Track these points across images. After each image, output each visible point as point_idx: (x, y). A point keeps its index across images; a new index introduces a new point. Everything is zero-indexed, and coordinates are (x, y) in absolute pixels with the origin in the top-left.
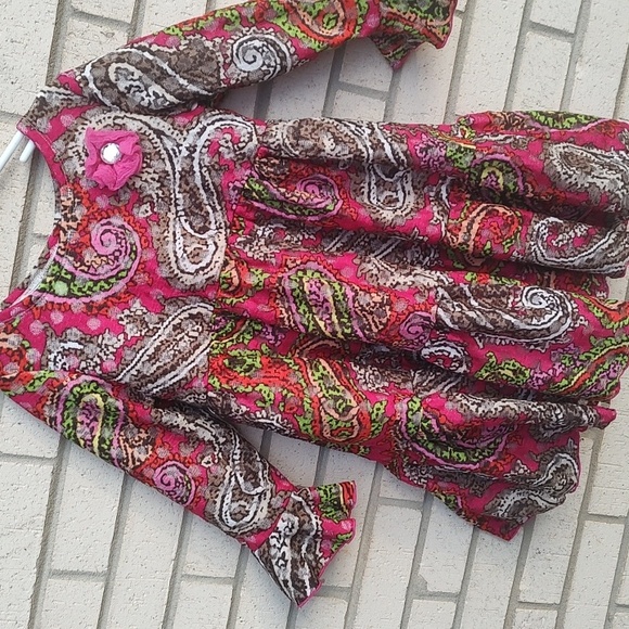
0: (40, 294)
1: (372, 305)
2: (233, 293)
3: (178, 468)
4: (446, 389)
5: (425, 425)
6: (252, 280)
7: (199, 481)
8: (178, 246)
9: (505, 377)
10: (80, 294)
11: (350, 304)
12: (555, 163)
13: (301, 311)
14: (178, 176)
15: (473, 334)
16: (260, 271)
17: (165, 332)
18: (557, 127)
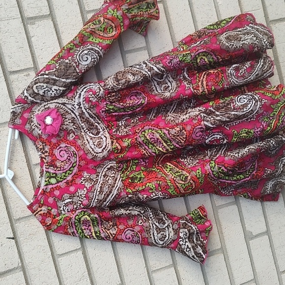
0: (46, 187)
1: (177, 132)
2: (121, 153)
3: (130, 230)
4: (223, 152)
5: (220, 170)
6: (126, 144)
7: (141, 231)
8: (91, 144)
9: (244, 137)
10: (62, 180)
11: (168, 136)
12: (224, 43)
13: (150, 147)
14: (78, 117)
15: (223, 126)
16: (127, 139)
17: (101, 180)
18: (220, 28)
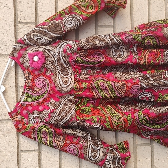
0: (24, 103)
1: (120, 86)
2: (79, 91)
3: (74, 146)
4: (149, 107)
5: (145, 119)
6: (83, 86)
7: (81, 148)
8: (60, 81)
9: (166, 100)
10: (35, 100)
11: (114, 87)
12: (166, 33)
13: (99, 92)
14: (56, 61)
15: (153, 88)
16: (85, 83)
17: (61, 107)
18: (165, 23)
